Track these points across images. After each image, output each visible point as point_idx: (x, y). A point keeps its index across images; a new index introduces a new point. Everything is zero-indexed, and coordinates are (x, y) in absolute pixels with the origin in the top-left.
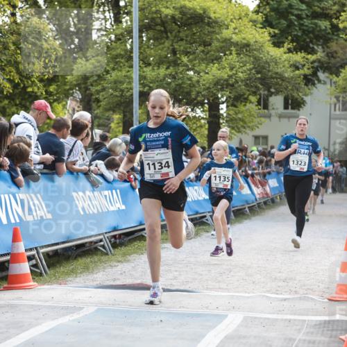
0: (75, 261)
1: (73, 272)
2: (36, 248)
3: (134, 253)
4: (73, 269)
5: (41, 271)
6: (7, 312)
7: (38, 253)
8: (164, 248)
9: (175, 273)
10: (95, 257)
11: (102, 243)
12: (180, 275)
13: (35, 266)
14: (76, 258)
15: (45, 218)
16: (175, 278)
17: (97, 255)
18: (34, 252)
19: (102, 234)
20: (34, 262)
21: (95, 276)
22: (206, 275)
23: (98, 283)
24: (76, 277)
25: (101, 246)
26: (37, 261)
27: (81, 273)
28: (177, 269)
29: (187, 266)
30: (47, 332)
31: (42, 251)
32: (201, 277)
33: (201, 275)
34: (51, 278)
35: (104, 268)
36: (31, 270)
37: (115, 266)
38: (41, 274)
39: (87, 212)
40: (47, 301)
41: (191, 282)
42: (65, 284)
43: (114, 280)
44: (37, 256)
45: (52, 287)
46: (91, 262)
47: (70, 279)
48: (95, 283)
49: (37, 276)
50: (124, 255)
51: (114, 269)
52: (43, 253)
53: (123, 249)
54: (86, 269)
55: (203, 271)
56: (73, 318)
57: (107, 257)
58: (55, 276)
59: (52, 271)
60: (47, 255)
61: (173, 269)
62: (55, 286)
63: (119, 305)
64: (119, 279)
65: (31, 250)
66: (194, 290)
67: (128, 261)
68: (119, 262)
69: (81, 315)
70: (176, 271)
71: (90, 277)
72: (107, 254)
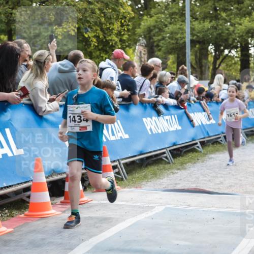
0: (146, 168)
1: (145, 177)
2: (118, 160)
3: (189, 162)
4: (145, 175)
5: (122, 177)
6: (100, 210)
7: (120, 163)
8: (211, 158)
9: (222, 179)
10: (160, 165)
11: (165, 155)
12: (225, 180)
13: (118, 173)
14: (146, 166)
15: (123, 138)
16: (221, 183)
17: (161, 164)
18: (117, 163)
19: (166, 148)
20: (117, 170)
21: (162, 181)
22: (244, 180)
23: (164, 186)
24: (148, 181)
25: (164, 157)
26: (119, 169)
27: (151, 178)
28: (223, 176)
29: (230, 173)
30: (129, 226)
31: (122, 162)
32: (240, 182)
33: (241, 180)
34: (129, 182)
35: (168, 175)
36: (115, 176)
37: (176, 173)
38: (122, 179)
39: (154, 133)
40: (128, 202)
41: (234, 186)
42: (141, 188)
43: (176, 184)
44: (119, 166)
45: (131, 190)
46: (158, 169)
47: (143, 183)
48: (162, 187)
49: (119, 181)
50: (182, 164)
51: (176, 175)
52: (123, 164)
53: (181, 159)
54: (155, 175)
55: (242, 177)
56: (148, 215)
57: (169, 165)
58: (132, 180)
59: (130, 177)
60: (126, 165)
61: (219, 175)
62: (133, 189)
63: (181, 205)
64: (179, 184)
65: (114, 161)
66: (236, 193)
67: (185, 169)
68: (178, 169)
69: (154, 213)
70: (222, 177)
71: (158, 182)
72: (169, 163)
